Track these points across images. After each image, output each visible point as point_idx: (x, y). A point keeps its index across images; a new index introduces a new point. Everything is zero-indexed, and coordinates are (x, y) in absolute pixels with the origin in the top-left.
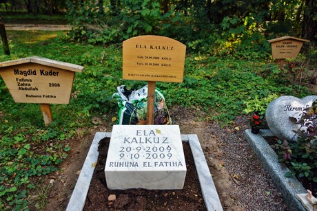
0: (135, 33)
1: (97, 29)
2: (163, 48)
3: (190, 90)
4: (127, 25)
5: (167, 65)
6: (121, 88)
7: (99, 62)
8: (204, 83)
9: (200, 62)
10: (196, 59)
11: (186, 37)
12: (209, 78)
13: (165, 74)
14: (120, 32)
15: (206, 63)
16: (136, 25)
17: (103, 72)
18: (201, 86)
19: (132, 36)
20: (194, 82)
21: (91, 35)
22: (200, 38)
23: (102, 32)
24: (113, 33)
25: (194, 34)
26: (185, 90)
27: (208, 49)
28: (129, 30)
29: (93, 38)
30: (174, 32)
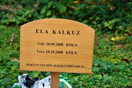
0: (49, 13)
1: (11, 10)
2: (68, 33)
3: (106, 76)
4: (42, 5)
5: (72, 53)
6: (23, 77)
7: (8, 44)
8: (121, 67)
9: (117, 43)
10: (113, 39)
11: (102, 17)
12: (127, 61)
13: (70, 63)
14: (34, 13)
15: (124, 43)
16: (49, 6)
17: (11, 56)
18: (119, 71)
19: (46, 17)
20: (109, 66)
21: (4, 16)
22: (117, 17)
23: (16, 13)
24: (26, 14)
25: (110, 13)
26: (100, 76)
27: (126, 28)
28: (43, 11)
29: (6, 18)
30: (90, 12)
